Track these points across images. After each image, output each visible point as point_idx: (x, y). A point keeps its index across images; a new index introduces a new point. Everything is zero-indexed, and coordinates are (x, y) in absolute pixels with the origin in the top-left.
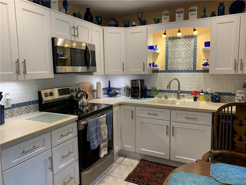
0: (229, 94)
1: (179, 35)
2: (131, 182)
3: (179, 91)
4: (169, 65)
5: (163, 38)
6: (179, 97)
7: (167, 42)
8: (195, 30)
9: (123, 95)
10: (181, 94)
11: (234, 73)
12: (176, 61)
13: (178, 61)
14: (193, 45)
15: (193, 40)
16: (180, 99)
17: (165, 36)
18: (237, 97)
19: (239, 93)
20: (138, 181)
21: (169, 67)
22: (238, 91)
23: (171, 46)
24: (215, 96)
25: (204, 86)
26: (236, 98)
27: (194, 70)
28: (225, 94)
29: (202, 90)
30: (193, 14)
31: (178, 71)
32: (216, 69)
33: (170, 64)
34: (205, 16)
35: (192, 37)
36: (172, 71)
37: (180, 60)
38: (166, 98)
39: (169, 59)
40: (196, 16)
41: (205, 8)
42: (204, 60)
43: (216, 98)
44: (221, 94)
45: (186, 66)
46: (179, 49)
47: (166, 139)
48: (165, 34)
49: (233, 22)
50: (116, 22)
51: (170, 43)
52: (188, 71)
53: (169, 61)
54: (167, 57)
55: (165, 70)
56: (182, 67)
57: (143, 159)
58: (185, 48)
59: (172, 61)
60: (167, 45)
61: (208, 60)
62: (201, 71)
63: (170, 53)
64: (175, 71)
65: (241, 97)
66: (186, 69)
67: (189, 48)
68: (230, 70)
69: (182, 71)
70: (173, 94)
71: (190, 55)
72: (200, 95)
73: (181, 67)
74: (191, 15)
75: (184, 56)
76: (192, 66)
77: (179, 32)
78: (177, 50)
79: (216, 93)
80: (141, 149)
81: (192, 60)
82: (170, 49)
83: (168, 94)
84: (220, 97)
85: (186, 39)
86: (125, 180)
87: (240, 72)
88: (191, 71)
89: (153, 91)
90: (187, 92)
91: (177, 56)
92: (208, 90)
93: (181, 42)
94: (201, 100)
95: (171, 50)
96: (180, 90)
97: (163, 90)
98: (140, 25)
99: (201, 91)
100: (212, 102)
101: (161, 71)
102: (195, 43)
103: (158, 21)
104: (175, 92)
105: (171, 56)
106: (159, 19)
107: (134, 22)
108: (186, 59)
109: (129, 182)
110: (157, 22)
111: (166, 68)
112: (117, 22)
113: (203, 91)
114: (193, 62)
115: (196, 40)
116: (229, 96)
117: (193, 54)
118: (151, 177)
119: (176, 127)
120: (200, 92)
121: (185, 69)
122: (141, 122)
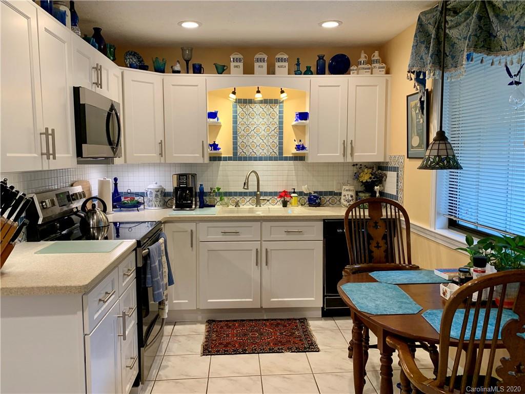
0: (331, 193)
1: (259, 97)
2: (214, 355)
3: (258, 193)
4: (238, 148)
5: (231, 99)
6: (258, 203)
7: (235, 107)
8: (282, 92)
9: (154, 205)
10: (261, 198)
11: (342, 161)
12: (251, 141)
13: (255, 141)
14: (278, 116)
15: (278, 107)
16: (260, 206)
17: (233, 97)
18: (345, 196)
19: (347, 190)
20: (225, 351)
21: (239, 151)
22: (344, 187)
23: (242, 115)
24: (314, 196)
25: (295, 183)
26: (343, 197)
27: (281, 157)
28: (326, 193)
29: (294, 189)
30: (282, 67)
31: (255, 159)
32: (318, 155)
33: (240, 146)
34: (298, 72)
35: (276, 102)
36: (245, 159)
37: (257, 140)
38: (237, 205)
39: (238, 138)
40: (286, 70)
41: (298, 59)
42: (295, 140)
43: (316, 200)
44: (321, 193)
45: (268, 151)
46: (255, 120)
47: (254, 272)
48: (234, 93)
49: (339, 86)
50: (140, 60)
51: (239, 110)
52: (270, 159)
53: (239, 141)
54: (235, 133)
55: (232, 156)
56: (261, 151)
57: (211, 319)
58: (265, 120)
59: (245, 141)
60: (235, 112)
61: (300, 141)
62: (290, 159)
63: (240, 126)
64: (250, 159)
65: (350, 196)
66: (268, 154)
67: (271, 120)
68: (336, 156)
69: (261, 159)
70: (248, 198)
71: (273, 132)
72: (292, 197)
73: (259, 152)
74: (279, 67)
75: (263, 132)
76: (276, 150)
77: (258, 92)
78: (253, 122)
79: (315, 192)
80: (209, 301)
81: (277, 141)
82: (241, 120)
83: (238, 198)
84: (320, 199)
85: (266, 105)
86: (203, 355)
87: (349, 160)
88: (276, 159)
89: (213, 196)
90: (271, 194)
91: (253, 132)
92: (304, 189)
93: (258, 108)
94: (293, 204)
95: (243, 122)
96: (260, 191)
97: (229, 192)
98: (188, 73)
99: (293, 191)
100: (310, 206)
101: (225, 159)
102: (281, 112)
103: (222, 70)
104: (251, 194)
105: (243, 132)
106: (224, 66)
107: (178, 65)
108: (267, 138)
109: (211, 355)
110: (220, 71)
111: (235, 153)
112: (143, 61)
113: (295, 191)
114: (278, 144)
115: (281, 107)
116: (331, 197)
117: (278, 130)
118: (242, 339)
119: (271, 250)
120: (290, 193)
121: (266, 156)
122: (209, 250)
